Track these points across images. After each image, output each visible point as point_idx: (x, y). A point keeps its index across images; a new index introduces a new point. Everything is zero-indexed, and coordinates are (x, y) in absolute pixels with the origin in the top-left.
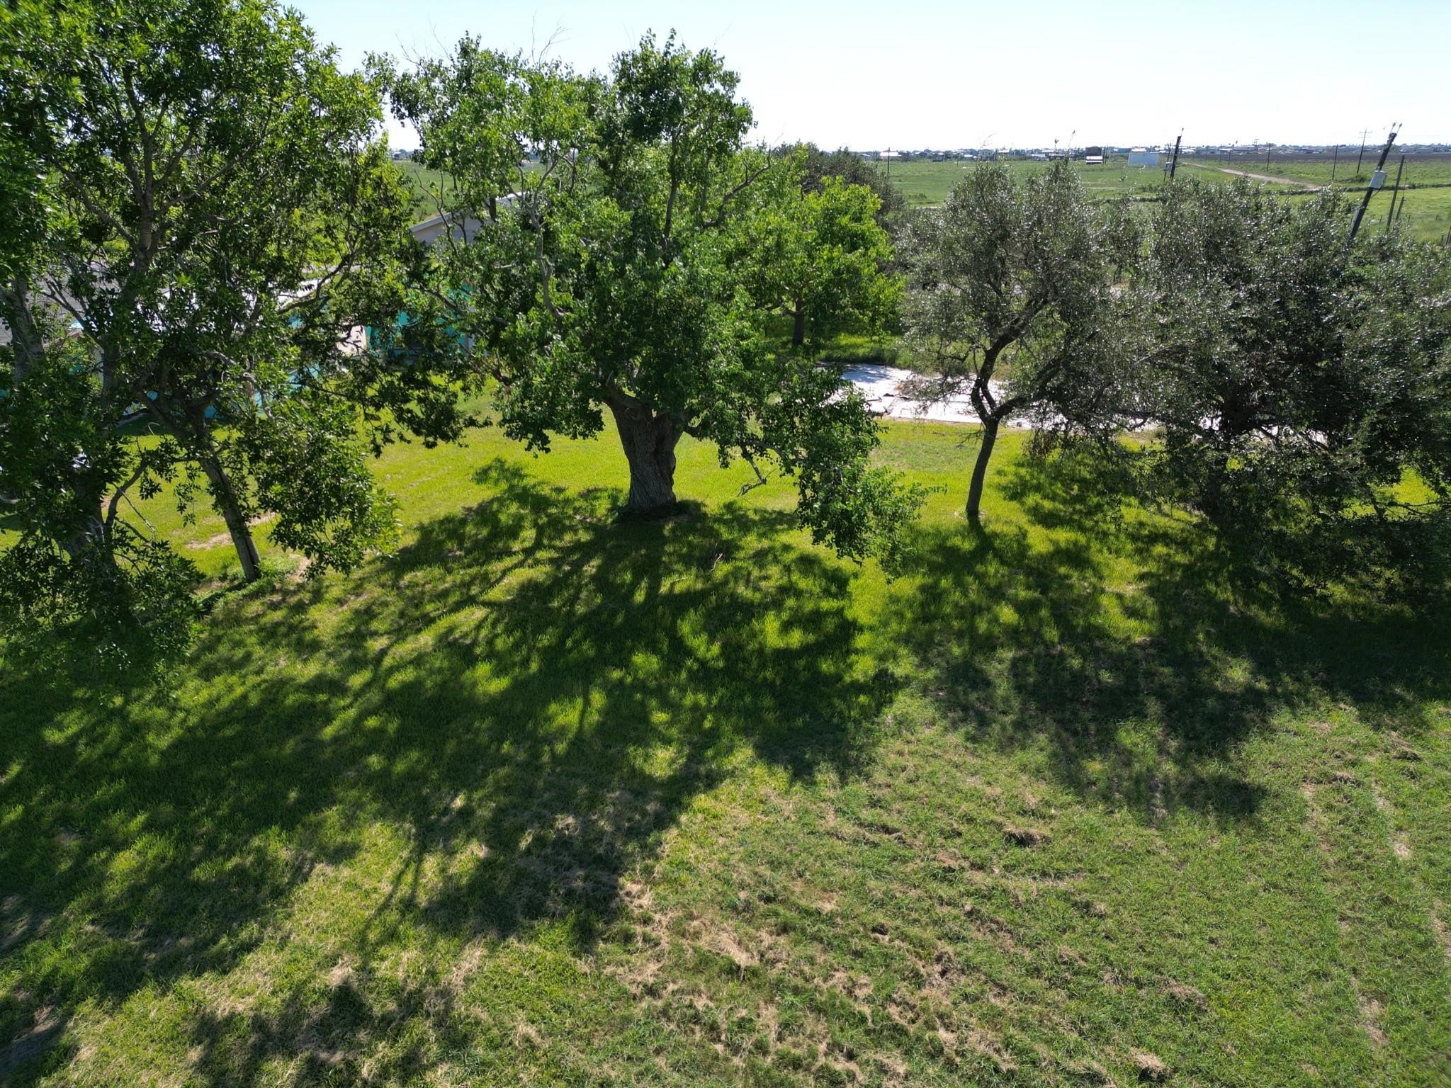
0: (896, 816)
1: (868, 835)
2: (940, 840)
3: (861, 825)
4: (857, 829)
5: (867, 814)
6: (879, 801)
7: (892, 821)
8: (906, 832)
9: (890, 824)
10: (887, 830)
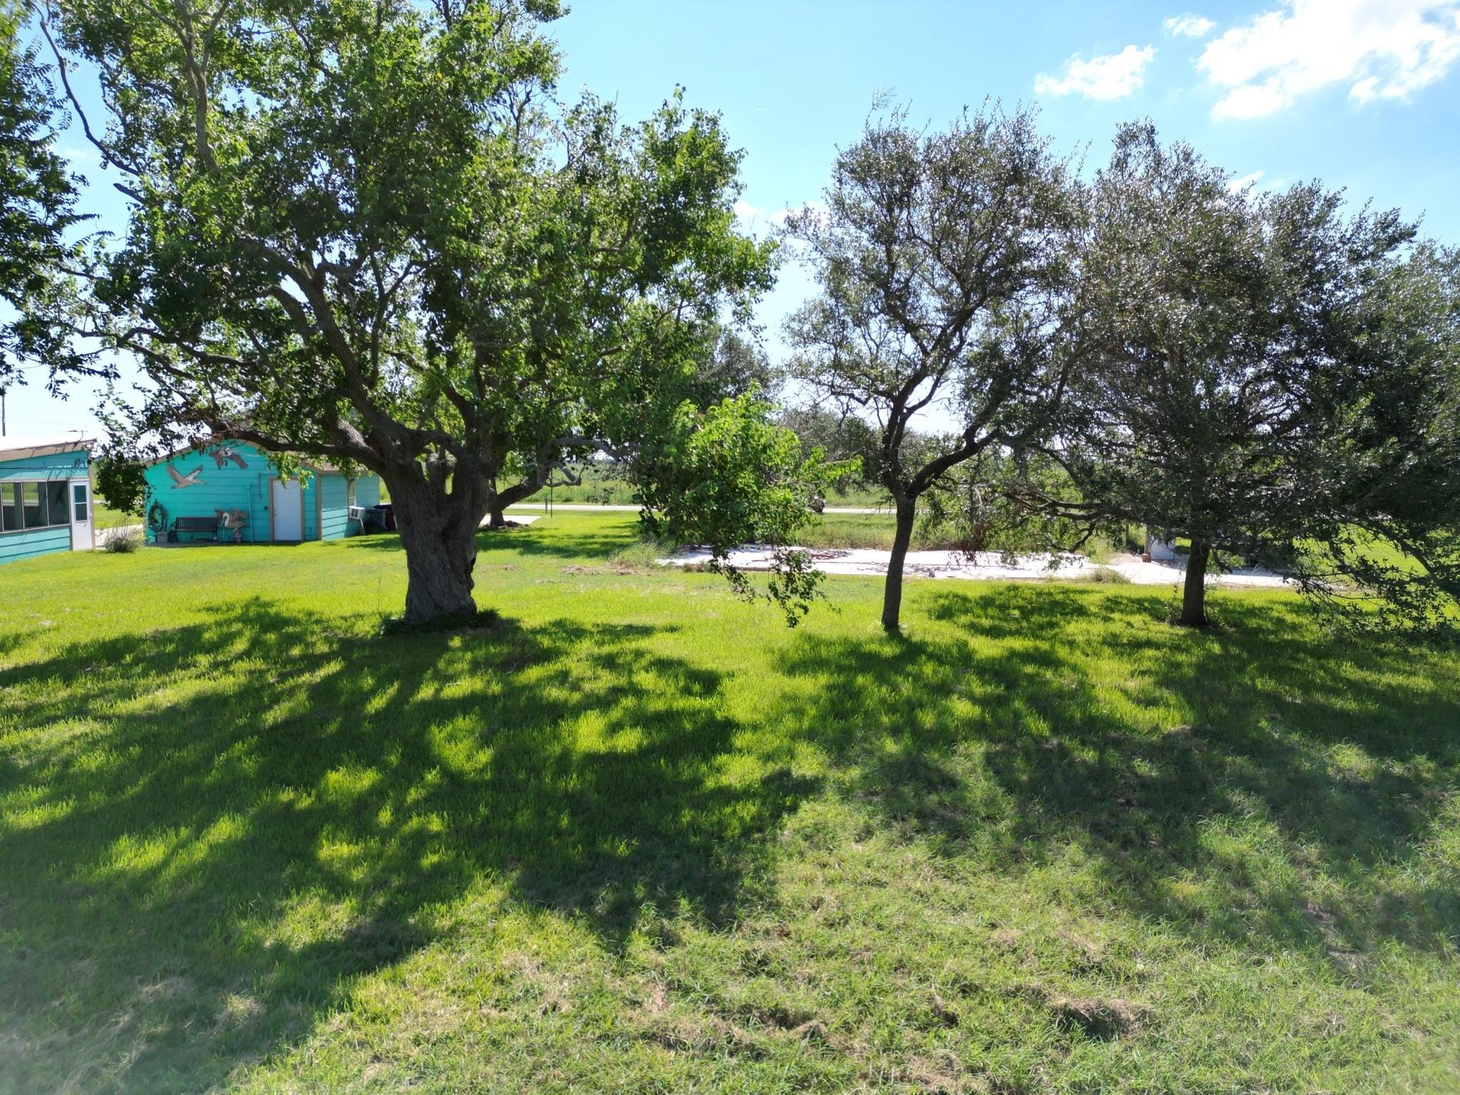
0: (802, 990)
1: (737, 1031)
2: (908, 1035)
3: (725, 1013)
4: (713, 1019)
5: (738, 992)
6: (763, 962)
7: (797, 999)
8: (829, 1021)
9: (789, 1005)
10: (784, 1020)
